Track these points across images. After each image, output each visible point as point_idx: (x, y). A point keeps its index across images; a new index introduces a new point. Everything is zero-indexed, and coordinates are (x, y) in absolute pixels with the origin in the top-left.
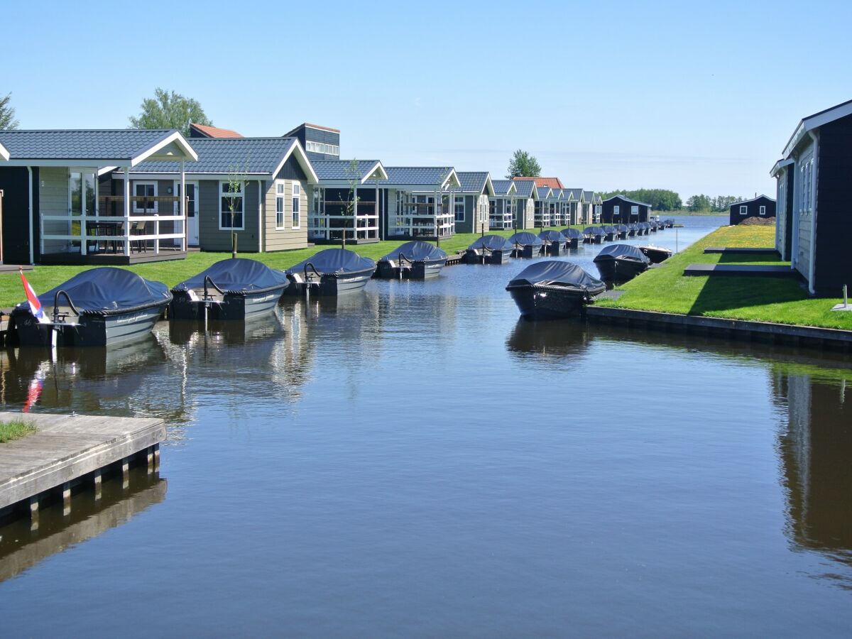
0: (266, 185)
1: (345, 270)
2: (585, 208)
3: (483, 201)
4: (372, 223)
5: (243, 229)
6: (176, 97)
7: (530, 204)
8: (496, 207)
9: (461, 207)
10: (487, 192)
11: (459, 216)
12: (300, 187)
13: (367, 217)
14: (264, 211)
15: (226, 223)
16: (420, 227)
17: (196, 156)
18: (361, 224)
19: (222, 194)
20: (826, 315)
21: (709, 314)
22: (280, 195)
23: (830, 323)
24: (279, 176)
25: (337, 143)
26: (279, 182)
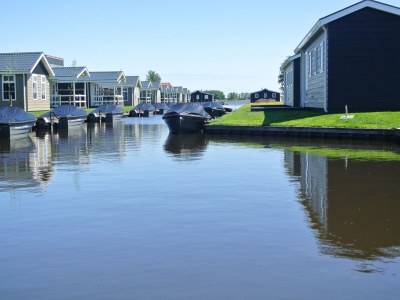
0: (27, 76)
1: (72, 115)
2: (183, 96)
3: (137, 91)
4: (83, 99)
5: (15, 99)
7: (159, 93)
8: (143, 94)
9: (126, 93)
10: (139, 86)
11: (125, 98)
12: (46, 79)
13: (80, 95)
14: (26, 90)
15: (6, 97)
16: (107, 101)
18: (78, 99)
19: (3, 82)
20: (338, 121)
21: (274, 125)
22: (35, 82)
23: (340, 125)
24: (34, 72)
26: (34, 75)
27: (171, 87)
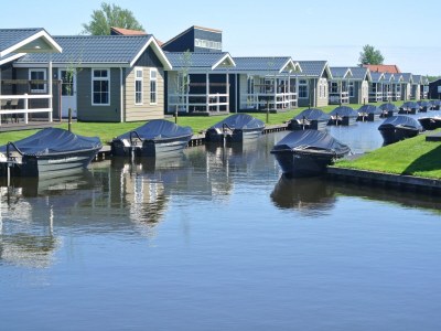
0: (126, 71)
1: (163, 136)
2: (414, 88)
3: (323, 83)
4: (223, 100)
5: (109, 104)
6: (116, 8)
7: (365, 85)
9: (305, 87)
11: (302, 94)
12: (158, 73)
13: (218, 95)
14: (125, 91)
15: (97, 100)
16: (263, 103)
17: (60, 49)
18: (214, 100)
19: (93, 79)
22: (139, 79)
25: (220, 40)
26: (137, 68)
27: (398, 74)
